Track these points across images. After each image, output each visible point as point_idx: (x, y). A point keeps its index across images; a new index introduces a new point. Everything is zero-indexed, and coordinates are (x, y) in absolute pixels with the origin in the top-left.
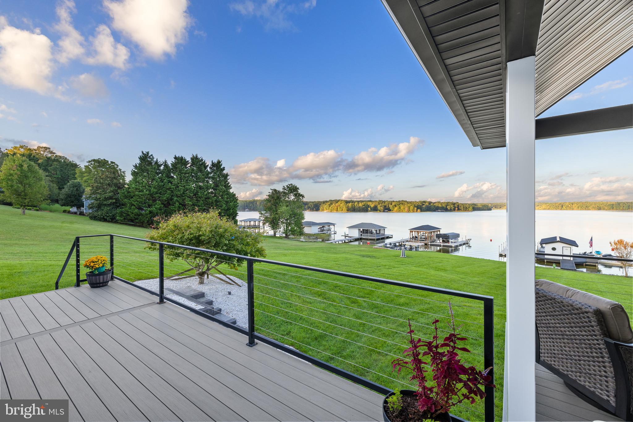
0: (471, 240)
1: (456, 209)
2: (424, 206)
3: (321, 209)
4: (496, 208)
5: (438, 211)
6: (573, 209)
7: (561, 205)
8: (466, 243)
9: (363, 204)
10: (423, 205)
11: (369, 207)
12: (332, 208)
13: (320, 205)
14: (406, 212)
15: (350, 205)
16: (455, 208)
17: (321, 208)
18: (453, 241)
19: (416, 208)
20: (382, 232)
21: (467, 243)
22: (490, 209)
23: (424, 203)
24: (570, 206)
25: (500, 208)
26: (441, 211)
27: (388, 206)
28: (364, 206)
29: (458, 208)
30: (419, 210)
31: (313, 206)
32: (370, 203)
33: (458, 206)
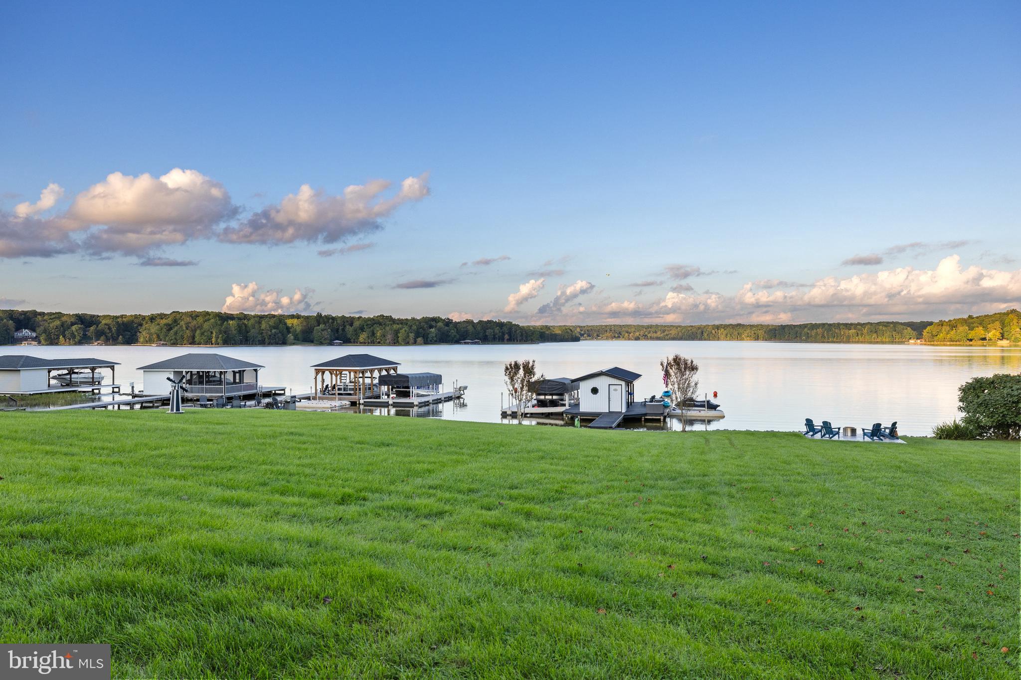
0: (466, 388)
1: (506, 337)
2: (433, 330)
3: (141, 340)
4: (589, 336)
5: (465, 343)
7: (700, 330)
8: (456, 398)
10: (431, 327)
11: (289, 332)
12: (176, 333)
13: (141, 325)
14: (389, 344)
16: (503, 334)
17: (143, 335)
18: (422, 392)
19: (412, 335)
20: (248, 379)
21: (459, 398)
22: (576, 339)
23: (433, 323)
24: (713, 332)
25: (598, 336)
26: (472, 343)
27: (343, 330)
28: (274, 328)
29: (510, 334)
30: (419, 340)
31: (114, 329)
32: (295, 321)
33: (510, 329)
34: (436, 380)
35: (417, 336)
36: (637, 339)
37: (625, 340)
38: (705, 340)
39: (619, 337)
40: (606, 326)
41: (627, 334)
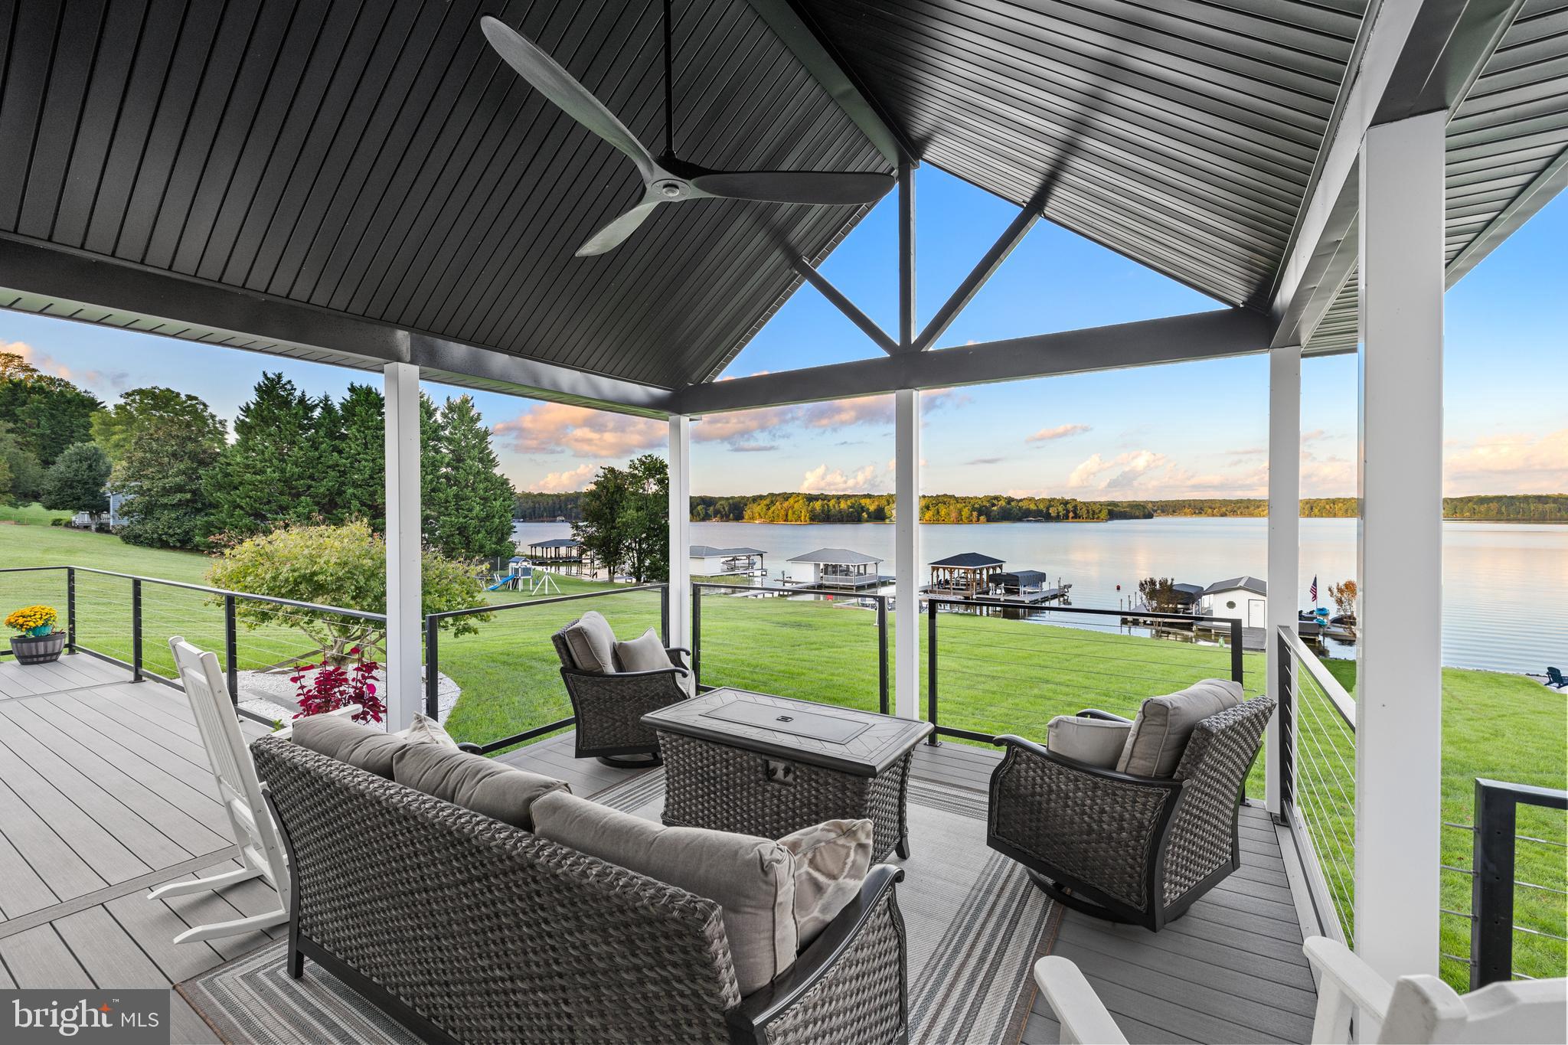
0: (1070, 586)
1: (1071, 515)
2: (995, 508)
3: (746, 517)
4: (1163, 512)
5: (1028, 521)
6: (1335, 516)
7: (1308, 505)
8: (1059, 595)
9: (849, 503)
10: (994, 505)
11: (863, 511)
12: (773, 513)
13: (746, 505)
14: (953, 523)
15: (818, 505)
16: (1068, 511)
17: (747, 514)
18: (1028, 589)
19: (975, 514)
20: (871, 570)
21: (1063, 595)
22: (1148, 516)
23: (995, 502)
24: (1328, 507)
25: (1174, 512)
26: (1035, 521)
28: (851, 507)
29: (1075, 512)
30: (982, 518)
31: (727, 509)
32: (868, 501)
33: (1075, 507)
34: (1040, 578)
35: (980, 515)
36: (1223, 515)
37: (1208, 516)
38: (1316, 516)
39: (1200, 513)
40: (1184, 501)
41: (1210, 510)
